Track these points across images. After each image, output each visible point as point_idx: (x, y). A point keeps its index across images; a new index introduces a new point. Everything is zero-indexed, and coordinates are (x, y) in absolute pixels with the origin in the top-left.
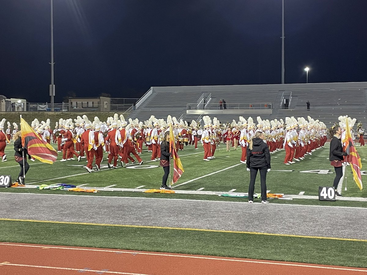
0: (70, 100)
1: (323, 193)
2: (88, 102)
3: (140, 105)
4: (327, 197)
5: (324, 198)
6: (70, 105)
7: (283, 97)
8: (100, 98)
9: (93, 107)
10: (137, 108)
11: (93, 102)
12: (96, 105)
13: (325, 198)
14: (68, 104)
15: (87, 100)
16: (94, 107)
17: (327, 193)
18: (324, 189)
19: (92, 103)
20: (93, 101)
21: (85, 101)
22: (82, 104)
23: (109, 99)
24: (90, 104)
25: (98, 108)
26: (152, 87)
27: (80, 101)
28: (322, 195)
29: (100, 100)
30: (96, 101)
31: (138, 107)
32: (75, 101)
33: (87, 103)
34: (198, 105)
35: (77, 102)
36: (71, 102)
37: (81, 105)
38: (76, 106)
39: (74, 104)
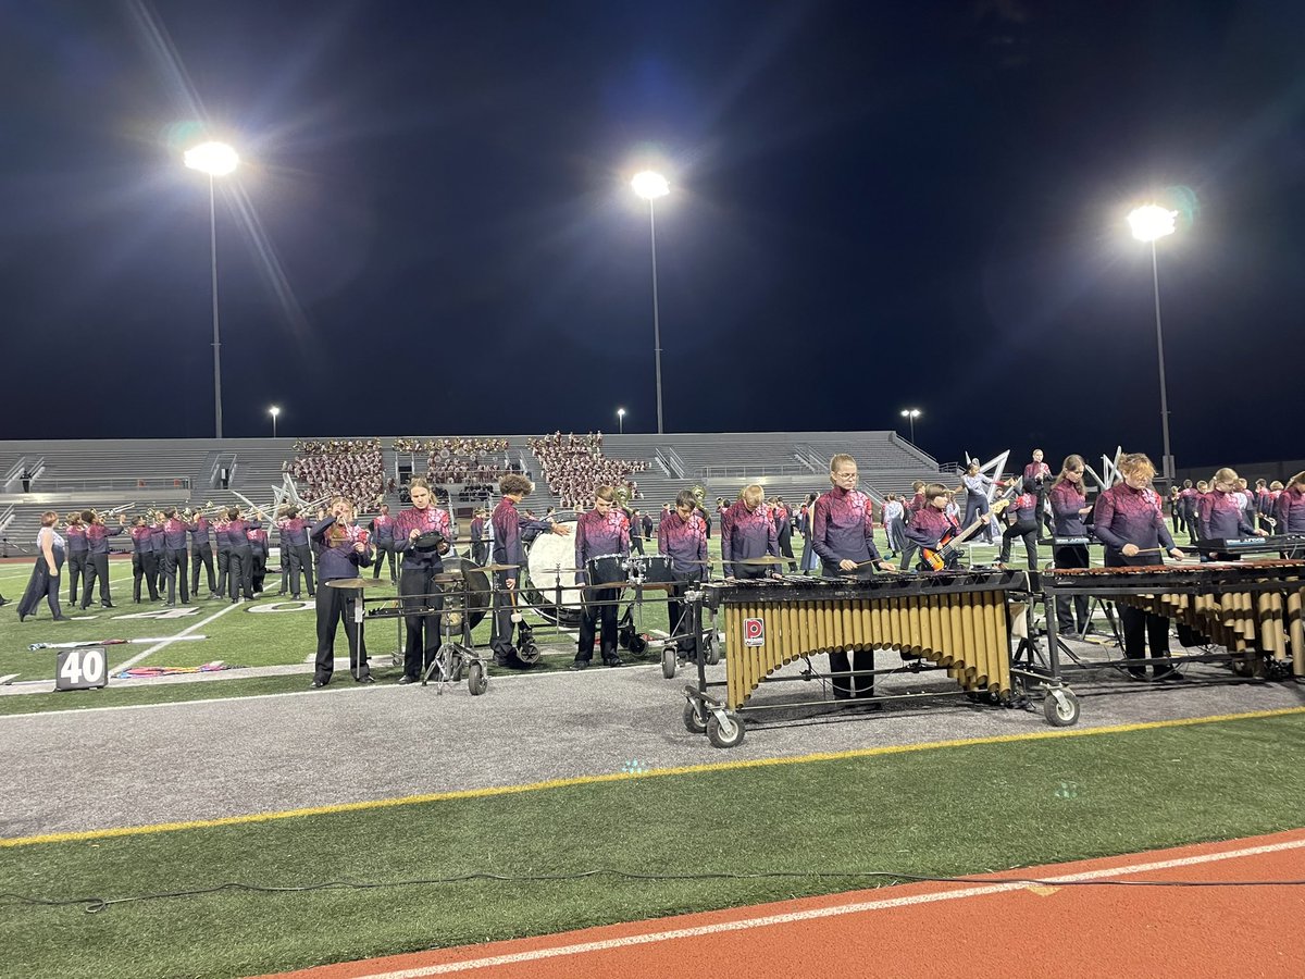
1: (70, 668)
4: (82, 678)
5: (72, 682)
7: (218, 466)
13: (75, 680)
17: (81, 666)
18: (73, 657)
28: (65, 673)
34: (7, 485)
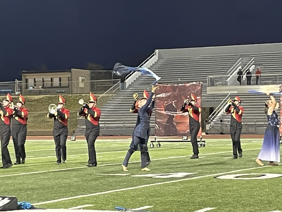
0: (24, 76)
2: (52, 79)
3: (134, 81)
6: (24, 84)
8: (70, 72)
9: (60, 87)
10: (127, 85)
11: (60, 78)
12: (65, 82)
14: (22, 82)
15: (51, 75)
16: (62, 86)
19: (58, 79)
20: (60, 76)
21: (47, 77)
22: (43, 81)
23: (88, 72)
24: (56, 82)
25: (68, 87)
26: (157, 50)
27: (39, 77)
29: (71, 74)
30: (65, 76)
31: (129, 85)
32: (33, 77)
33: (50, 79)
34: (228, 79)
35: (35, 79)
36: (27, 80)
37: (42, 83)
38: (33, 85)
39: (31, 82)
